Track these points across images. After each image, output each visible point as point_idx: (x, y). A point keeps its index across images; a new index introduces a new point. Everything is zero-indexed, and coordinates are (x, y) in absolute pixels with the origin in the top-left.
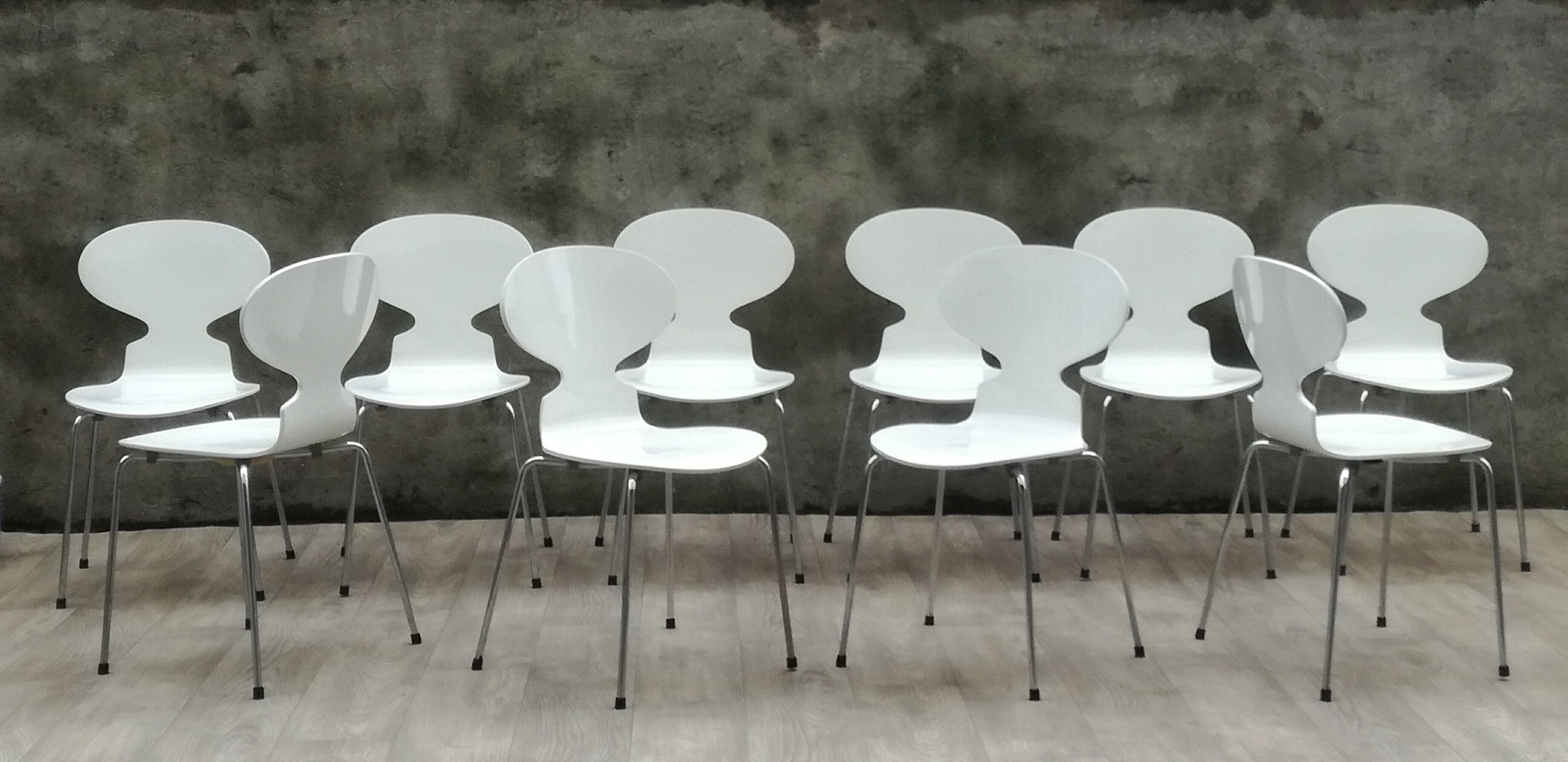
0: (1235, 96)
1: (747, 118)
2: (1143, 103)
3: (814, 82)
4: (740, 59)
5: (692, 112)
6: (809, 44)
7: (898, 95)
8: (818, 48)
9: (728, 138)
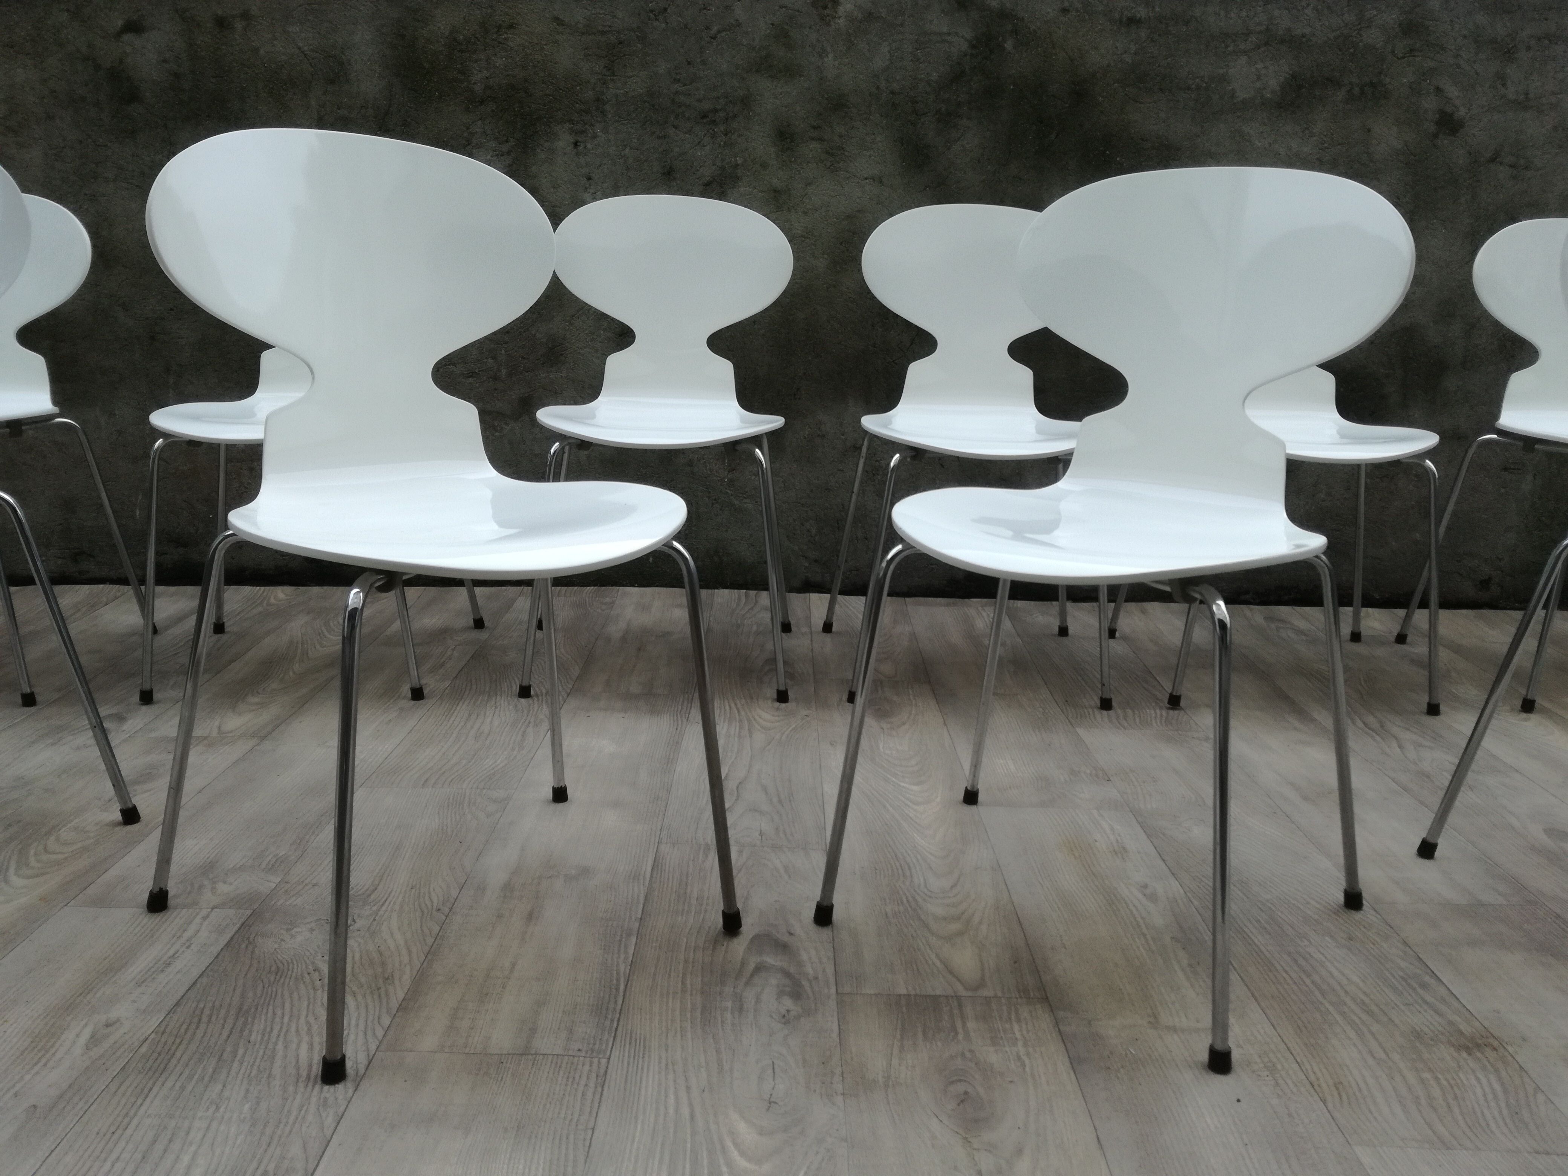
0: (1356, 90)
1: (746, 102)
2: (1241, 95)
3: (831, 56)
4: (739, 25)
5: (677, 93)
6: (825, 8)
7: (935, 76)
8: (836, 12)
9: (722, 128)
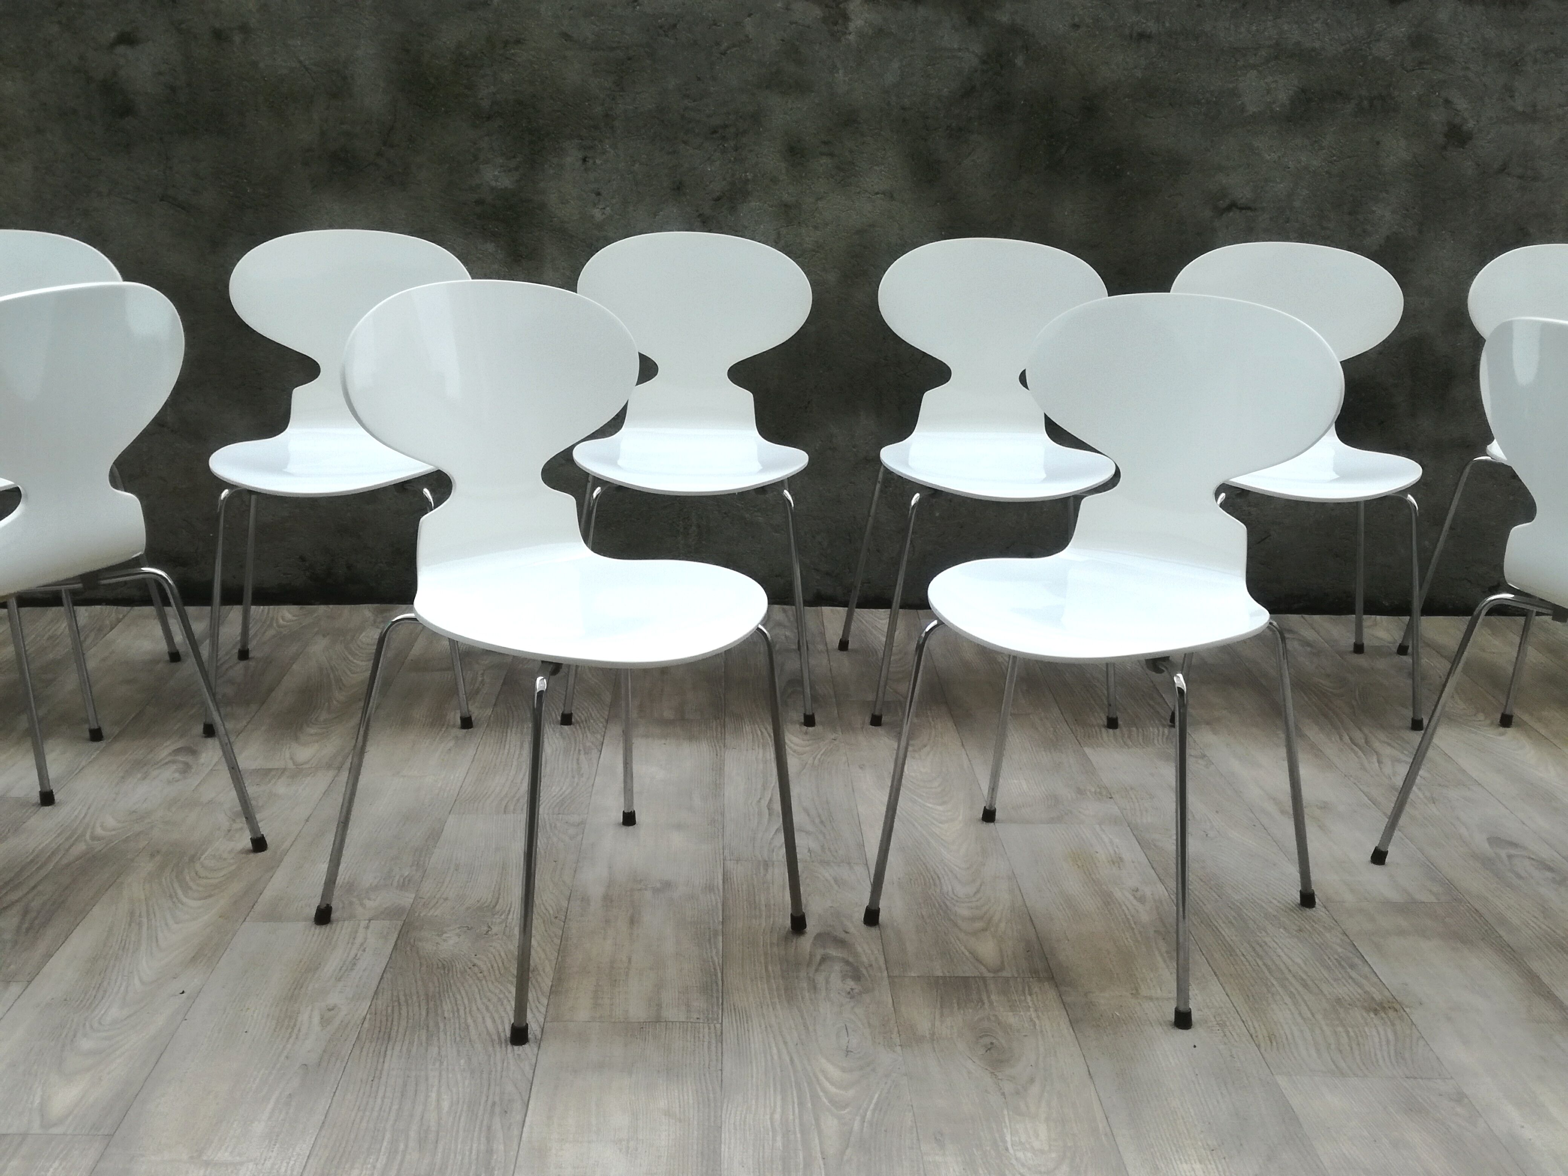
1: (756, 118)
2: (1251, 109)
3: (841, 72)
4: (748, 40)
5: (686, 108)
6: (836, 23)
7: (945, 91)
8: (847, 28)
9: (732, 143)
